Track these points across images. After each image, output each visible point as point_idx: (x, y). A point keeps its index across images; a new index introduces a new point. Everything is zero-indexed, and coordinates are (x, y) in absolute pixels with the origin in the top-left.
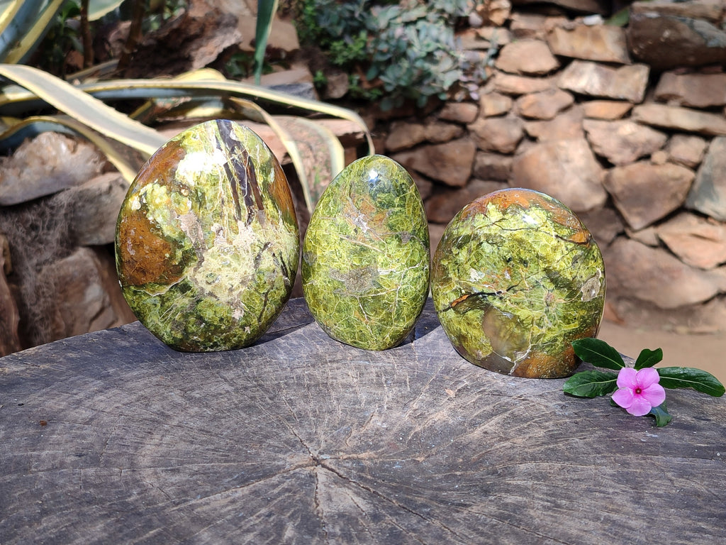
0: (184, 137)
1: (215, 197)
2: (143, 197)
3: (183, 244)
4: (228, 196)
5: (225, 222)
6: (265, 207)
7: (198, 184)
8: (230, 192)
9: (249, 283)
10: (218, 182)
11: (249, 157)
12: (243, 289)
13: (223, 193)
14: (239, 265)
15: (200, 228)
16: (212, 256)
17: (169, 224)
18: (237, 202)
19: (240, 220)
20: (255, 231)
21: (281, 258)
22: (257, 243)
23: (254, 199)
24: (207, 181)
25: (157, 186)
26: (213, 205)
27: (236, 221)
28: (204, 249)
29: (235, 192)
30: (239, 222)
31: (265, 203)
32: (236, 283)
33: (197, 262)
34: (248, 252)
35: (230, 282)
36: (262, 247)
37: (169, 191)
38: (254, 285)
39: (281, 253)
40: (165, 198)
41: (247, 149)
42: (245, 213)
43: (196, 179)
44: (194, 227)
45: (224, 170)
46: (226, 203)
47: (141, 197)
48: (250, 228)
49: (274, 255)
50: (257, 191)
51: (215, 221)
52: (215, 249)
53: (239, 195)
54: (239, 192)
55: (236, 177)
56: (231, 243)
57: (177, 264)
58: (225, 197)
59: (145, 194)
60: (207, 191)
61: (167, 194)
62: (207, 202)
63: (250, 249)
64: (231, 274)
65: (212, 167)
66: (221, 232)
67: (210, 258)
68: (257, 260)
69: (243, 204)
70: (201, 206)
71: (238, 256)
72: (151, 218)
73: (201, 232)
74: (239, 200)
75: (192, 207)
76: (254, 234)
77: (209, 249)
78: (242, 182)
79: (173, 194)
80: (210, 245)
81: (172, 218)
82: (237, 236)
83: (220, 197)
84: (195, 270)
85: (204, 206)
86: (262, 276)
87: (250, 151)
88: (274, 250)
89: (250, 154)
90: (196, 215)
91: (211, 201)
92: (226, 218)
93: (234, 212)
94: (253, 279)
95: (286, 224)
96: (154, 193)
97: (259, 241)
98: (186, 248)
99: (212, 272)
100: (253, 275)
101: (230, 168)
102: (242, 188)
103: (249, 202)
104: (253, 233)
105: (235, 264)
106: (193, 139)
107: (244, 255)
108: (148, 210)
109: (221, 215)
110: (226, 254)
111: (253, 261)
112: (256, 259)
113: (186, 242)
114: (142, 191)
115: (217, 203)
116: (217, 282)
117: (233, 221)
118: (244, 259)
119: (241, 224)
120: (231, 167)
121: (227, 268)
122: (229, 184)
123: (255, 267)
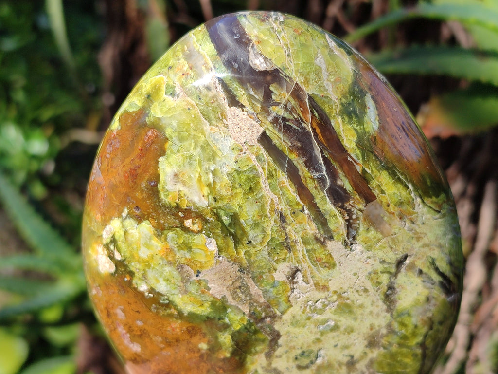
0: (149, 96)
1: (262, 215)
2: (112, 247)
3: (227, 320)
4: (288, 203)
5: (300, 255)
6: (376, 192)
7: (215, 199)
8: (291, 191)
9: (384, 341)
10: (258, 183)
11: (311, 98)
12: (375, 354)
13: (276, 201)
14: (355, 319)
15: (251, 283)
16: (295, 323)
17: (185, 292)
18: (313, 207)
19: (331, 238)
20: (369, 248)
21: (437, 269)
22: (380, 267)
23: (348, 187)
24: (233, 188)
25: (130, 223)
26: (264, 231)
27: (323, 244)
28: (274, 317)
29: (302, 189)
30: (330, 244)
31: (374, 184)
32: (358, 347)
33: (267, 343)
34: (366, 290)
35: (346, 352)
36: (393, 270)
37: (160, 231)
38: (395, 340)
39: (433, 263)
40: (157, 245)
41: (299, 80)
42: (337, 222)
43: (206, 190)
44: (238, 284)
45: (263, 151)
46: (290, 219)
47: (107, 246)
48: (358, 248)
49: (421, 272)
50: (348, 165)
51: (277, 261)
52: (295, 310)
53: (313, 192)
54: (311, 185)
55: (293, 157)
56: (325, 288)
57: (228, 355)
58: (283, 207)
59: (114, 241)
60: (240, 207)
61: (159, 236)
62: (248, 229)
63: (369, 285)
64: (343, 340)
65: (234, 155)
66: (299, 277)
67: (292, 329)
68: (389, 296)
69: (328, 206)
70: (237, 242)
71: (348, 306)
72: (143, 288)
73: (255, 289)
74: (317, 201)
75: (220, 250)
76: (370, 254)
77: (283, 313)
78: (311, 163)
79: (171, 234)
80: (283, 306)
81: (186, 279)
82: (335, 272)
83: (273, 210)
84: (269, 356)
85: (245, 240)
86: (407, 320)
87: (307, 82)
88: (420, 264)
89: (309, 90)
90: (235, 261)
91: (256, 225)
92: (300, 247)
93: (312, 229)
94: (391, 331)
95: (428, 201)
96: (129, 238)
97: (383, 262)
98: (237, 327)
99: (305, 349)
100: (389, 326)
101: (275, 141)
102: (316, 175)
103: (338, 196)
104: (365, 255)
105: (345, 321)
106: (170, 99)
107: (360, 299)
108: (132, 274)
109: (288, 246)
110: (321, 311)
111: (381, 303)
112: (387, 296)
113: (232, 315)
114: (106, 237)
115: (271, 224)
116: (319, 361)
117: (317, 246)
118: (361, 306)
119: (335, 247)
120: (278, 138)
121: (331, 334)
122: (283, 177)
123: (389, 310)
